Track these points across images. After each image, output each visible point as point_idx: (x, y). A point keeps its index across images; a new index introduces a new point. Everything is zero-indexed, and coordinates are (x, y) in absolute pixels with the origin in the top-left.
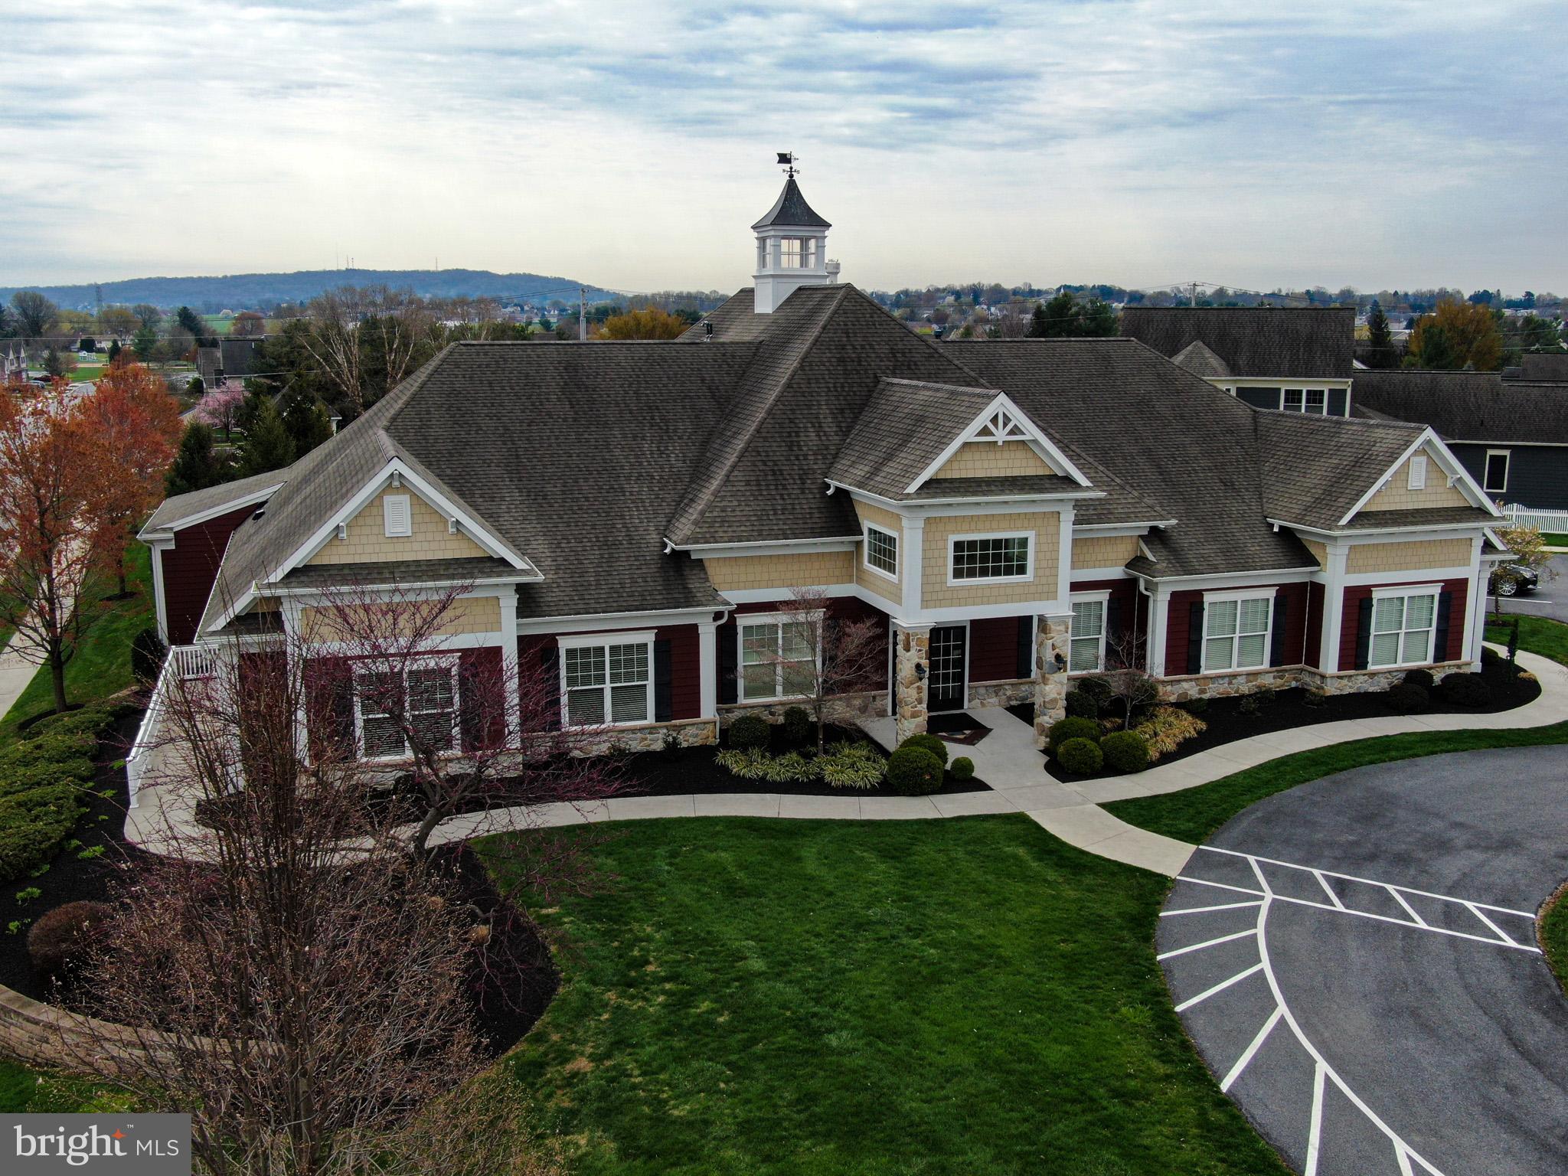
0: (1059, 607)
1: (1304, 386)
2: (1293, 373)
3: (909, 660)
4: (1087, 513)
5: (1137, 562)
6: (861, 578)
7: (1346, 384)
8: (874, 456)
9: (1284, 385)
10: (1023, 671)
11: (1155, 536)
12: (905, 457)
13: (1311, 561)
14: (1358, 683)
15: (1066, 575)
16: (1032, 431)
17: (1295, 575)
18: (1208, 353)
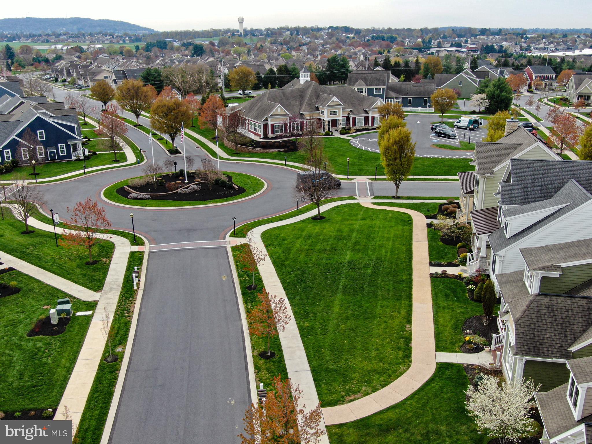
0: (341, 118)
1: (378, 88)
2: (376, 85)
3: (326, 124)
4: (343, 108)
5: (349, 114)
6: (320, 116)
7: (385, 87)
8: (321, 103)
9: (375, 87)
10: (337, 126)
11: (351, 111)
12: (325, 103)
13: (368, 113)
14: (373, 127)
15: (341, 115)
16: (338, 100)
17: (366, 115)
18: (362, 82)
